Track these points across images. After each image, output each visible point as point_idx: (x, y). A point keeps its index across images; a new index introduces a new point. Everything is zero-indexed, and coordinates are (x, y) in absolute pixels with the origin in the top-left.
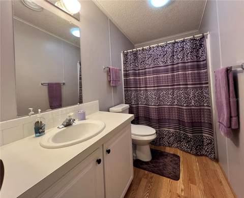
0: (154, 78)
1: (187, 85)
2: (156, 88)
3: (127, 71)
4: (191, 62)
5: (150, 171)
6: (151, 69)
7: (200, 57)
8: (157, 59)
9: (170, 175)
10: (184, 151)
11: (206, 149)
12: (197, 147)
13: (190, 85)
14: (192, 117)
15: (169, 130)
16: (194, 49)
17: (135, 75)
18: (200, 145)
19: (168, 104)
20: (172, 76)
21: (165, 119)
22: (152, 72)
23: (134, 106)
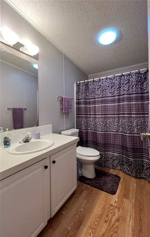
0: (102, 106)
1: (131, 114)
2: (103, 116)
3: (79, 100)
4: (135, 94)
5: (92, 186)
6: (100, 99)
7: (144, 90)
8: (106, 89)
9: (108, 191)
10: (126, 173)
11: (145, 173)
12: (137, 170)
13: (134, 114)
14: (134, 143)
15: (114, 154)
16: (139, 82)
17: (86, 103)
18: (140, 169)
19: (114, 131)
20: (118, 105)
21: (110, 144)
22: (100, 102)
23: (84, 131)
